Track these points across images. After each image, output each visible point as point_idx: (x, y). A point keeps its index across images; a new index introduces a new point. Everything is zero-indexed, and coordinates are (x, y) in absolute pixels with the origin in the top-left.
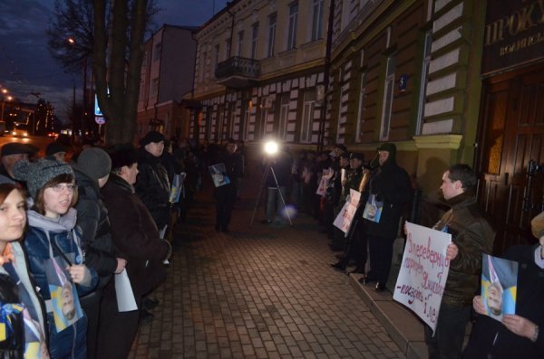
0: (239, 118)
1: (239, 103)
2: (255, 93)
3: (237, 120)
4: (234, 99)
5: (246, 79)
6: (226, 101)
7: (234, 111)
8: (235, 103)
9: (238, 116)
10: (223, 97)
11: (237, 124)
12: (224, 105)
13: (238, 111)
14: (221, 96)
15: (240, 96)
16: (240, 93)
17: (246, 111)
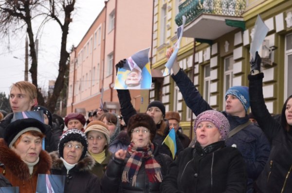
0: (215, 84)
1: (214, 62)
2: (237, 41)
3: (213, 87)
4: (207, 57)
5: (223, 19)
6: (195, 63)
7: (208, 75)
8: (209, 62)
9: (213, 81)
10: (191, 57)
11: (213, 94)
12: (193, 68)
13: (214, 75)
14: (187, 57)
15: (215, 51)
16: (215, 47)
17: (226, 73)
